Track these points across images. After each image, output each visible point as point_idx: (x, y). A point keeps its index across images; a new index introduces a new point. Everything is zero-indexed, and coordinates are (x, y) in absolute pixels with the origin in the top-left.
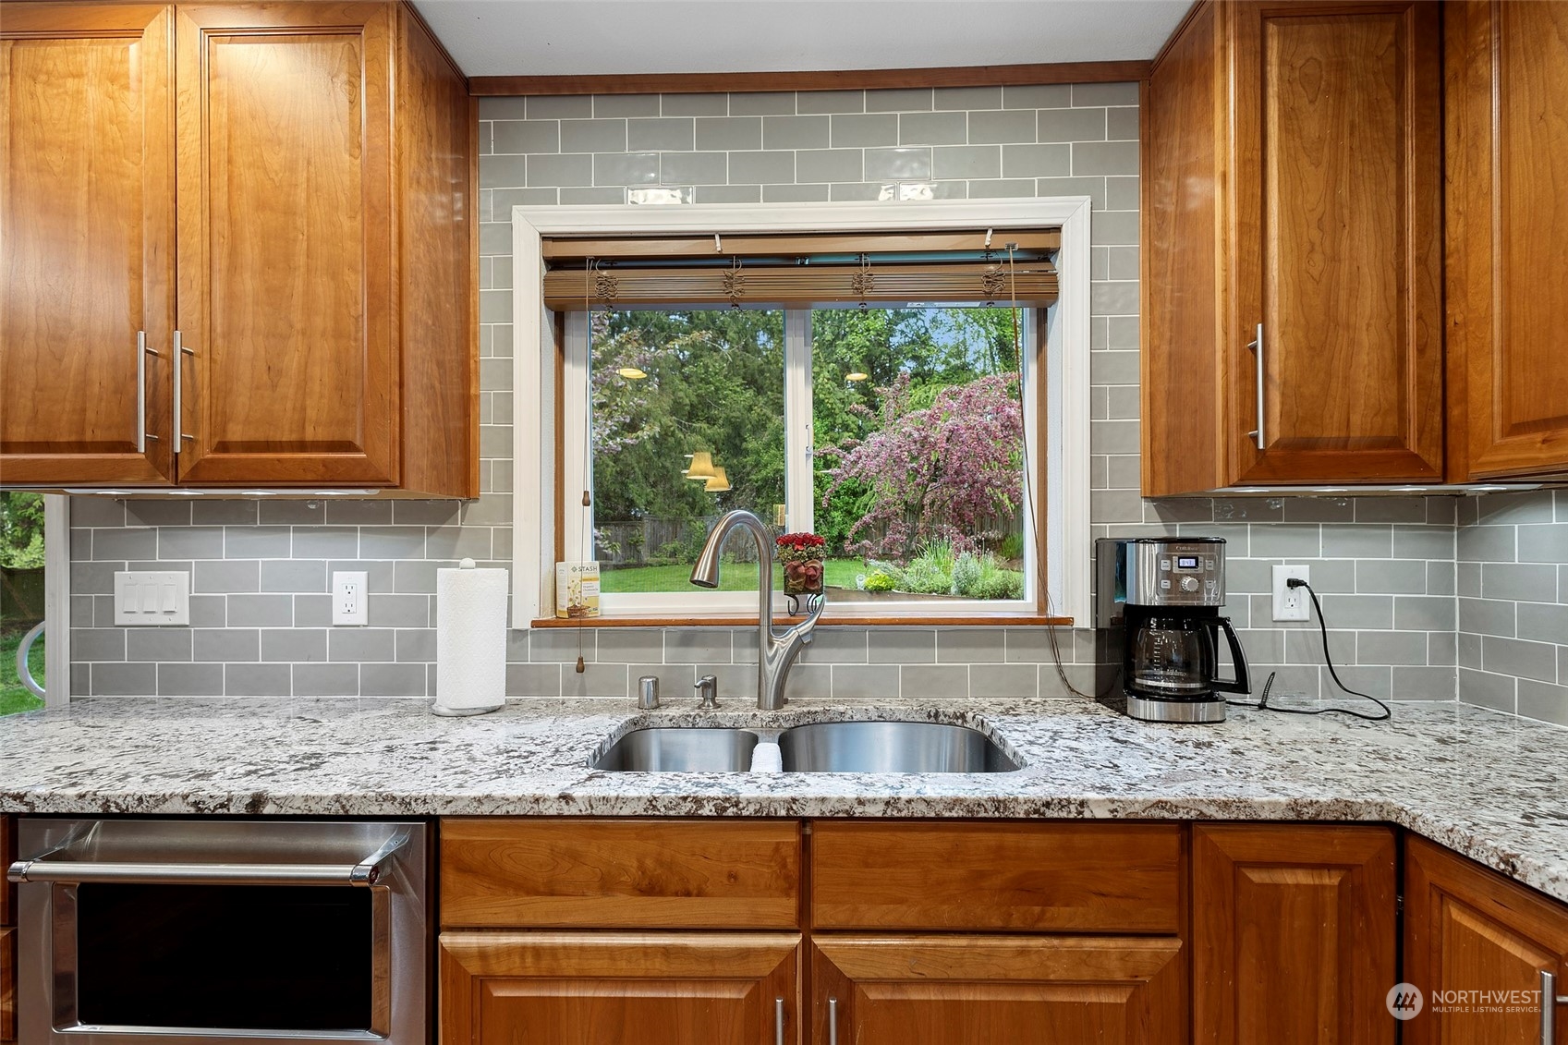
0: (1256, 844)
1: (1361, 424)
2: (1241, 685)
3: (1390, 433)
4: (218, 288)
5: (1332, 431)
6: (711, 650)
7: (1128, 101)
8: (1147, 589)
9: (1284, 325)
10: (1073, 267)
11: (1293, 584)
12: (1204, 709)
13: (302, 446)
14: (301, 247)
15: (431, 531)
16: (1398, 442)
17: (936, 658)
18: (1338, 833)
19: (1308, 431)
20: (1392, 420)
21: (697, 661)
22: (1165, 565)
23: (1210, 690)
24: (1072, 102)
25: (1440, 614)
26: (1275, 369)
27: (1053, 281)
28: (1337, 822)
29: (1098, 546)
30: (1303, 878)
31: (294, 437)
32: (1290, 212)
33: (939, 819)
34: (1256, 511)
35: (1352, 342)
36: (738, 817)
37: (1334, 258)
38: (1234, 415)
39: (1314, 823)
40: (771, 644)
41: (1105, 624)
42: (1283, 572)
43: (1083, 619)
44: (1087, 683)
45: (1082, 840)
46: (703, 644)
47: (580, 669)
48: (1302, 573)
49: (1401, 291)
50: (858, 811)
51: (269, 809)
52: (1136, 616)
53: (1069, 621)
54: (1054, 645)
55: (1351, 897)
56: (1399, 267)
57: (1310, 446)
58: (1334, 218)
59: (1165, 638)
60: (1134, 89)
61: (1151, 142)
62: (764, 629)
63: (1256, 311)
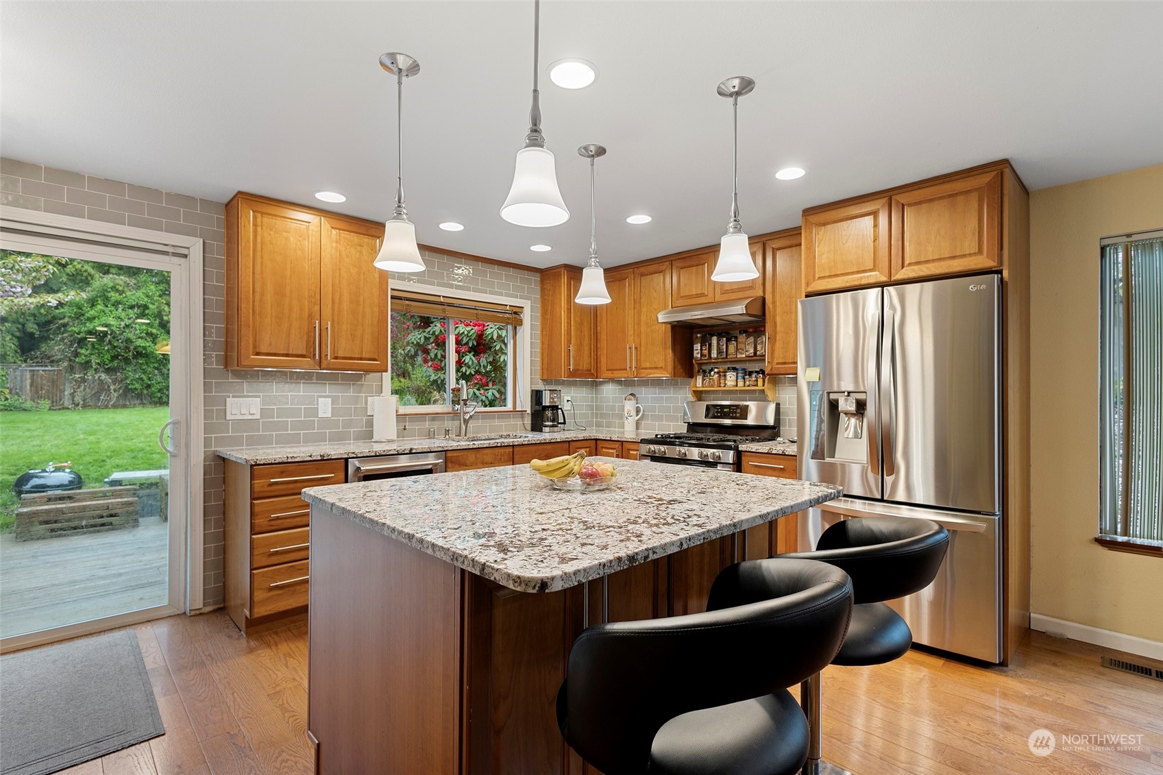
1: (586, 367)
2: (564, 423)
3: (589, 367)
4: (336, 308)
5: (581, 367)
6: (441, 422)
7: (537, 278)
8: (546, 402)
9: (574, 345)
10: (526, 316)
11: (568, 401)
12: (558, 429)
13: (361, 359)
14: (362, 299)
15: (353, 384)
16: (590, 370)
17: (496, 422)
18: (589, 441)
19: (578, 367)
20: (590, 365)
21: (436, 425)
22: (550, 396)
23: (558, 425)
24: (526, 275)
25: (591, 407)
26: (573, 353)
27: (522, 321)
29: (532, 392)
30: (584, 449)
31: (359, 356)
32: (575, 321)
33: (536, 444)
34: (570, 384)
35: (584, 349)
36: (504, 446)
37: (581, 332)
38: (566, 363)
39: (586, 440)
41: (534, 411)
42: (566, 398)
43: (529, 411)
44: (529, 427)
45: (556, 446)
46: (438, 421)
47: (405, 429)
48: (569, 398)
49: (591, 339)
51: (414, 451)
52: (542, 409)
53: (526, 411)
54: (522, 417)
56: (591, 335)
57: (578, 370)
58: (581, 324)
59: (549, 413)
60: (538, 275)
61: (543, 290)
62: (462, 414)
63: (569, 342)
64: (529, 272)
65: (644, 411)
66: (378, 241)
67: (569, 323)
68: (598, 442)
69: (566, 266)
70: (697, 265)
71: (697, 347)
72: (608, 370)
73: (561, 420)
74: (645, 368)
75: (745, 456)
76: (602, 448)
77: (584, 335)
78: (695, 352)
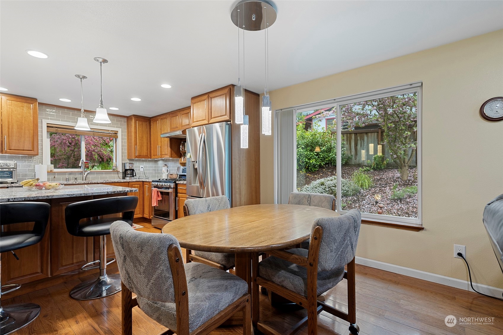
0: (134, 183)
1: (144, 154)
2: (136, 176)
3: (147, 155)
5: (142, 155)
7: (126, 120)
8: (127, 167)
9: (138, 146)
10: (119, 135)
11: (142, 167)
12: (133, 178)
14: (24, 127)
16: (148, 156)
17: (104, 175)
19: (140, 154)
20: (147, 154)
22: (129, 165)
23: (133, 176)
24: (119, 118)
25: (155, 170)
26: (138, 149)
27: (117, 136)
28: (139, 181)
29: (122, 164)
30: (137, 185)
32: (139, 136)
33: (110, 183)
34: (137, 161)
35: (144, 148)
37: (142, 141)
38: (134, 152)
39: (137, 181)
40: (85, 174)
41: (123, 171)
42: (141, 166)
43: (121, 171)
44: (122, 178)
46: (73, 174)
47: (55, 178)
48: (143, 167)
49: (147, 144)
50: (103, 182)
52: (126, 170)
53: (119, 171)
54: (118, 174)
55: (140, 186)
56: (147, 142)
57: (141, 155)
58: (142, 137)
59: (129, 172)
60: (126, 118)
61: (128, 124)
62: (83, 172)
63: (136, 144)
64: (120, 117)
65: (169, 171)
66: (32, 105)
67: (136, 137)
68: (144, 182)
69: (134, 115)
70: (176, 116)
71: (181, 146)
72: (153, 155)
73: (135, 175)
74: (163, 155)
75: (178, 185)
76: (145, 184)
77: (144, 142)
78: (181, 148)
